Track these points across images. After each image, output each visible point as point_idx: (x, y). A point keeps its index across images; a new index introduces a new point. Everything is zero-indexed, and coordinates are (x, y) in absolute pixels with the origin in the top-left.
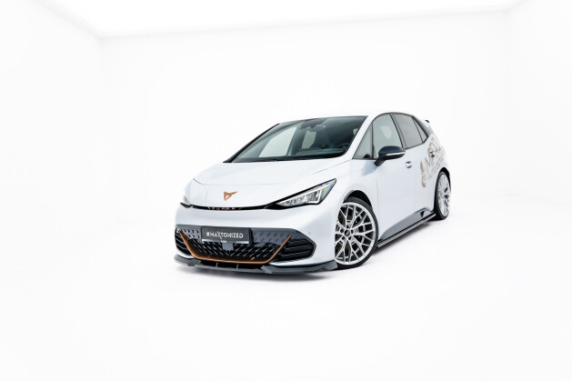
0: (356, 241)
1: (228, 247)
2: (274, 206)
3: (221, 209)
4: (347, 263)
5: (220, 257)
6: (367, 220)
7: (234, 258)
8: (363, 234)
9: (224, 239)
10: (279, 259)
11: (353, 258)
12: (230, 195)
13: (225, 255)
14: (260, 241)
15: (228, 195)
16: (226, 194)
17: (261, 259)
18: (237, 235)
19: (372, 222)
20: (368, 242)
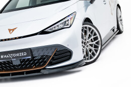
0: (90, 47)
1: (16, 62)
2: (43, 32)
3: (9, 39)
4: (88, 61)
5: (11, 70)
6: (95, 34)
7: (21, 69)
8: (94, 43)
9: (13, 58)
10: (51, 64)
11: (91, 58)
12: (13, 30)
13: (15, 67)
14: (37, 55)
15: (11, 31)
16: (10, 30)
17: (39, 66)
18: (22, 54)
19: (98, 35)
20: (97, 47)
